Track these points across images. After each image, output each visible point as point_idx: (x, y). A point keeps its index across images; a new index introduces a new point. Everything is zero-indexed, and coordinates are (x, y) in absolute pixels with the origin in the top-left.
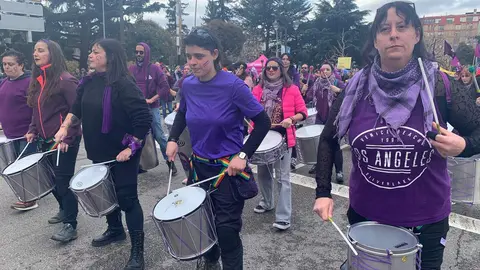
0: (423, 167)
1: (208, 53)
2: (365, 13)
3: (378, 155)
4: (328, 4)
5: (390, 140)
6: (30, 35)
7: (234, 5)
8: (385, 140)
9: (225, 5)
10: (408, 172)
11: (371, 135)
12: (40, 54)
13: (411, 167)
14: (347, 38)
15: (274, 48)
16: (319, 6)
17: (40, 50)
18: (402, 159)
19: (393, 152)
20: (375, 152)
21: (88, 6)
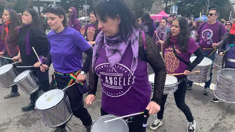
0: (130, 86)
1: (57, 17)
3: (106, 78)
5: (111, 70)
8: (109, 70)
10: (121, 88)
11: (102, 67)
12: (5, 17)
13: (122, 85)
15: (170, 6)
17: (6, 15)
18: (118, 80)
19: (113, 77)
20: (105, 76)
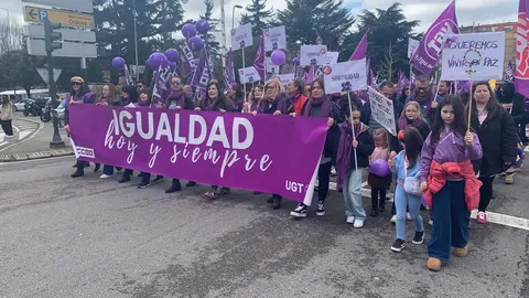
2: (414, 23)
4: (372, 15)
6: (84, 61)
7: (270, 19)
9: (261, 20)
14: (394, 51)
16: (363, 18)
21: (119, 26)
